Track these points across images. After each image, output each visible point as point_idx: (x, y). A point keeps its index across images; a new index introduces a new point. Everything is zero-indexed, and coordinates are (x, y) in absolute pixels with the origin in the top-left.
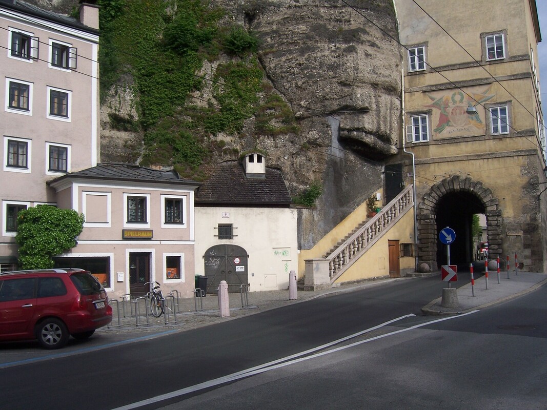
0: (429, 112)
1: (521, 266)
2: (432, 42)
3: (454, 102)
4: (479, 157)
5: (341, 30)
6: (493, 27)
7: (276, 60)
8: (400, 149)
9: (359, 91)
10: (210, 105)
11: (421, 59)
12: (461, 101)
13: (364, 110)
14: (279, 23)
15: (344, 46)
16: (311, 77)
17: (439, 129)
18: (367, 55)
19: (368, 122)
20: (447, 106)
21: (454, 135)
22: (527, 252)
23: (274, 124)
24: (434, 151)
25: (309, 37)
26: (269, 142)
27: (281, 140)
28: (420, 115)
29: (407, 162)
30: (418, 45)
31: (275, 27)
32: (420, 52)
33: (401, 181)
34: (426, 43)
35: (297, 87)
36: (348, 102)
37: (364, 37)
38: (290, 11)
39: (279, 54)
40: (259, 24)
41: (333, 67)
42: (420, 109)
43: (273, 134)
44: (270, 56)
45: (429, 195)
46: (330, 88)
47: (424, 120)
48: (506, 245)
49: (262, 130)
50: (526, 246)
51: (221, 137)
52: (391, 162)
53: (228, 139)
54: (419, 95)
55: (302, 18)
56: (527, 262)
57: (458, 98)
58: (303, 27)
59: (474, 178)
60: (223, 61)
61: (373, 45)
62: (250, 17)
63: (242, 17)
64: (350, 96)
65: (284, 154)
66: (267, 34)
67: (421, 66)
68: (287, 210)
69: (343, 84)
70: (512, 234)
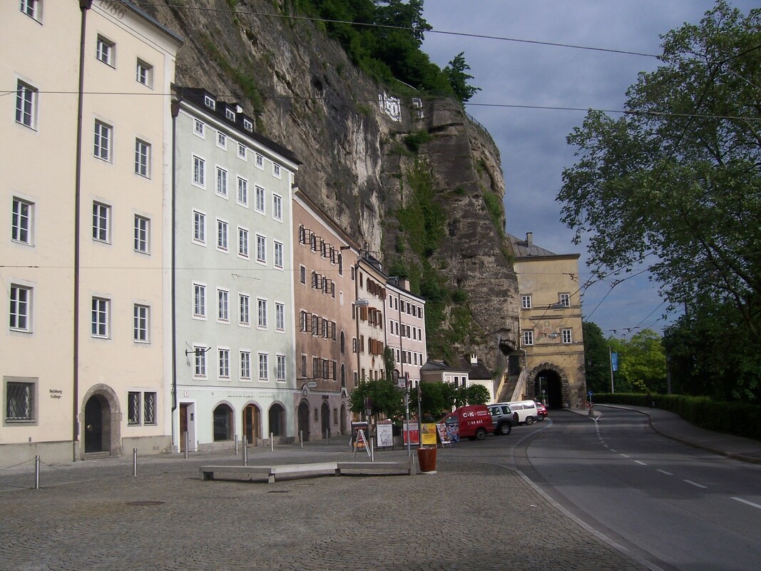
0: (533, 330)
1: (578, 406)
2: (534, 294)
3: (545, 326)
4: (557, 354)
5: (500, 290)
6: (564, 290)
7: (475, 306)
8: (519, 348)
9: (507, 321)
10: (450, 328)
11: (528, 302)
12: (549, 326)
13: (509, 330)
14: (474, 286)
15: (502, 299)
16: (491, 315)
17: (538, 339)
18: (511, 303)
19: (511, 336)
20: (542, 327)
21: (545, 342)
22: (580, 399)
23: (477, 339)
24: (535, 350)
25: (488, 295)
26: (477, 348)
27: (482, 346)
28: (529, 331)
29: (522, 354)
30: (527, 295)
31: (472, 288)
32: (528, 298)
33: (518, 364)
34: (531, 294)
35: (485, 320)
36: (504, 327)
37: (509, 294)
38: (479, 281)
39: (476, 302)
40: (465, 285)
41: (499, 310)
42: (528, 328)
43: (478, 344)
44: (472, 303)
45: (533, 372)
46: (497, 321)
47: (530, 334)
48: (570, 396)
49: (473, 342)
50: (579, 397)
51: (457, 345)
52: (512, 354)
53: (459, 346)
54: (527, 320)
55: (485, 284)
56: (579, 404)
57: (547, 324)
58: (485, 289)
59: (555, 364)
60: (453, 306)
61: (512, 297)
62: (459, 281)
63: (456, 281)
64: (504, 323)
65: (483, 353)
66: (469, 291)
67: (529, 306)
68: (490, 381)
69: (502, 318)
70: (573, 391)
